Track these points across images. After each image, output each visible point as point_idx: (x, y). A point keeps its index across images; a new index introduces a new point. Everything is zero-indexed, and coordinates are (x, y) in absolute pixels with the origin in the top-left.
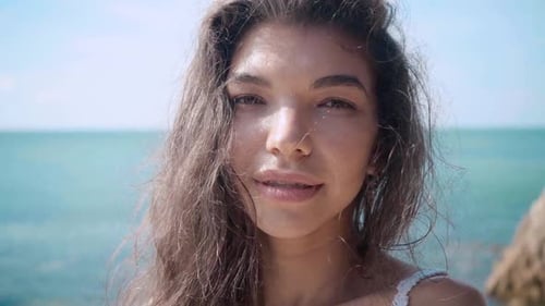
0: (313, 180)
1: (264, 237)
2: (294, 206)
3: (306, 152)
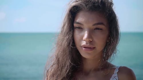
0: (92, 46)
1: (85, 58)
2: (90, 52)
3: (91, 40)
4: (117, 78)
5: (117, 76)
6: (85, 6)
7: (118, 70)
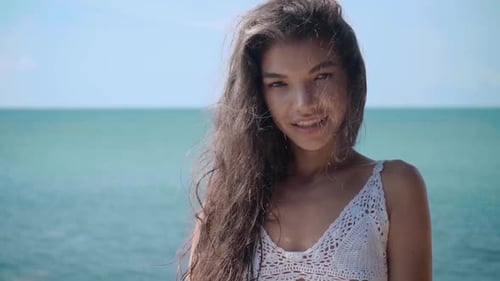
4: (380, 184)
5: (379, 179)
6: (281, 34)
7: (382, 167)
